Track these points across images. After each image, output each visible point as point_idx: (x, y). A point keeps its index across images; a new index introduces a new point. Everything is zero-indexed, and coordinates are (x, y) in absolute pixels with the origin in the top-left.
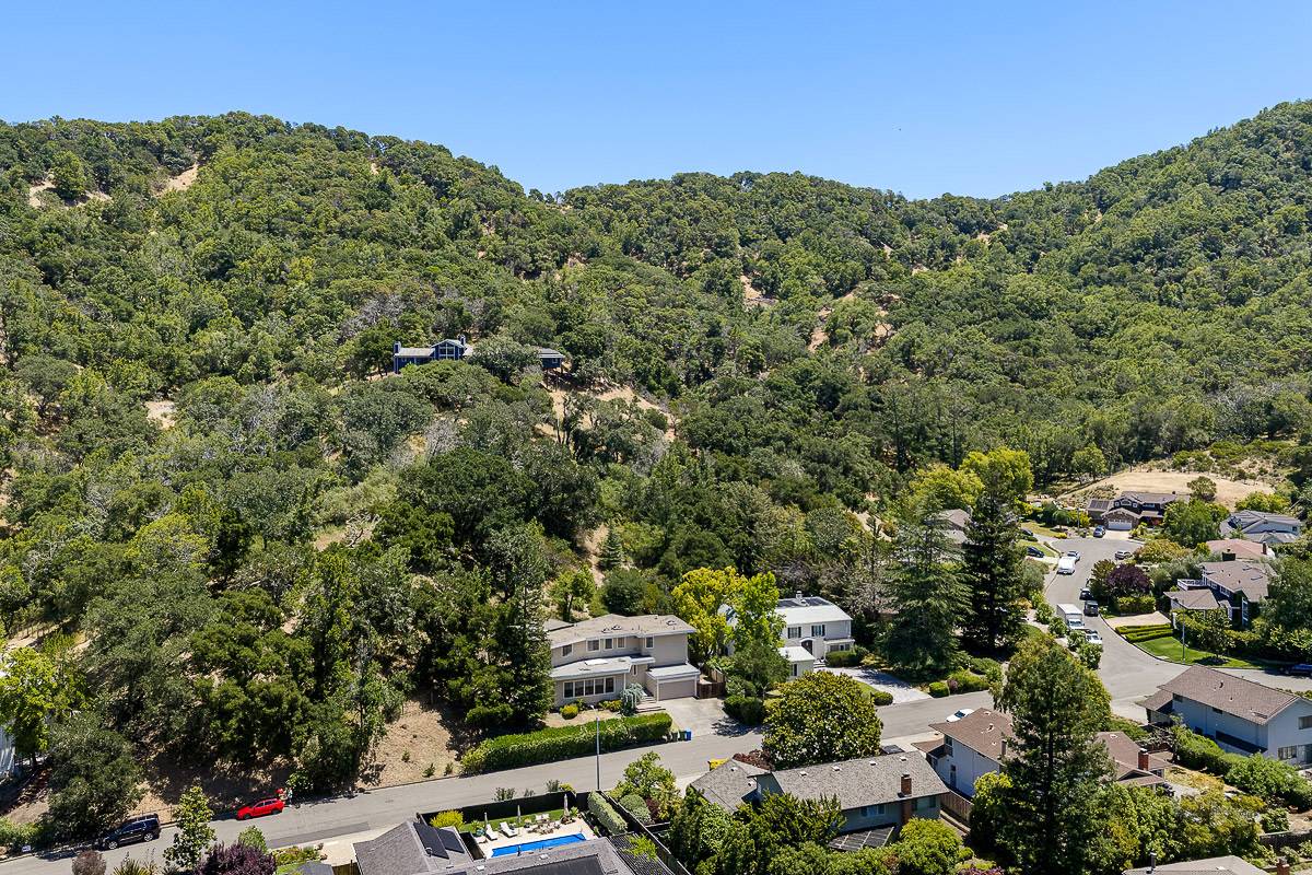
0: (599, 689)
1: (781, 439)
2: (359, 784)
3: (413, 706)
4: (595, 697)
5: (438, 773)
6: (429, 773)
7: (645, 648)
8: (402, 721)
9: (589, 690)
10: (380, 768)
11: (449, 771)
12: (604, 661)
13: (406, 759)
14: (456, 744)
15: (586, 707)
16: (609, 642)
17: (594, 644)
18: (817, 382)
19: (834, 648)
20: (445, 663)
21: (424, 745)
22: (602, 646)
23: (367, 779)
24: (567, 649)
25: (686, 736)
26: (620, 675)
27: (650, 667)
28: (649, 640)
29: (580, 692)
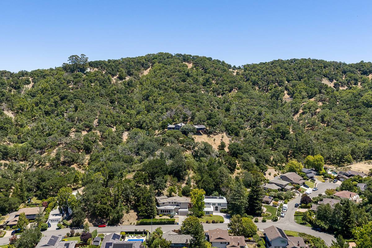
0: (168, 212)
1: (253, 150)
2: (119, 224)
3: (133, 211)
4: (166, 213)
5: (132, 224)
6: (131, 224)
7: (179, 205)
8: (129, 214)
9: (165, 212)
10: (123, 222)
11: (134, 224)
12: (170, 206)
13: (128, 221)
14: (138, 219)
15: (165, 215)
16: (172, 203)
17: (170, 203)
18: (281, 130)
19: (222, 209)
20: (138, 204)
21: (132, 219)
22: (171, 203)
23: (121, 223)
24: (164, 203)
25: (177, 224)
26: (172, 210)
27: (179, 209)
28: (180, 203)
29: (164, 212)
